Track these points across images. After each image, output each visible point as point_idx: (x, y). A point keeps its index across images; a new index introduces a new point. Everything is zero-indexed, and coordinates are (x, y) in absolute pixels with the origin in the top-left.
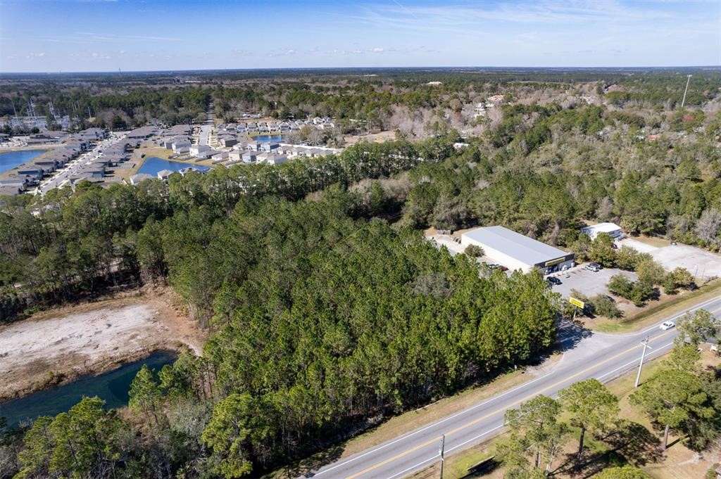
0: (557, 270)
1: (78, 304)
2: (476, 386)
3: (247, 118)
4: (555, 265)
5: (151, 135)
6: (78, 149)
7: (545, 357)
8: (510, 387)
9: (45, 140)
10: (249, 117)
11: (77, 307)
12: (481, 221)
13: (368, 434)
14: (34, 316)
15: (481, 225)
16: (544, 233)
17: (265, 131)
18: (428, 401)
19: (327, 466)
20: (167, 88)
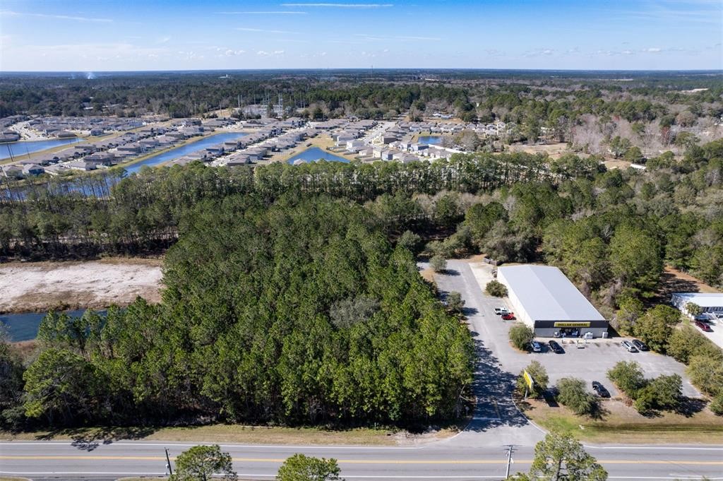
0: (578, 336)
1: (133, 257)
2: (326, 428)
3: (437, 118)
4: (574, 329)
5: (336, 127)
6: (267, 135)
7: (433, 428)
8: (355, 443)
9: (256, 125)
10: (440, 117)
11: (132, 259)
12: (548, 258)
13: (187, 429)
14: (103, 260)
15: (545, 263)
16: (601, 287)
17: (436, 132)
18: (263, 422)
19: (128, 440)
20: (394, 85)
